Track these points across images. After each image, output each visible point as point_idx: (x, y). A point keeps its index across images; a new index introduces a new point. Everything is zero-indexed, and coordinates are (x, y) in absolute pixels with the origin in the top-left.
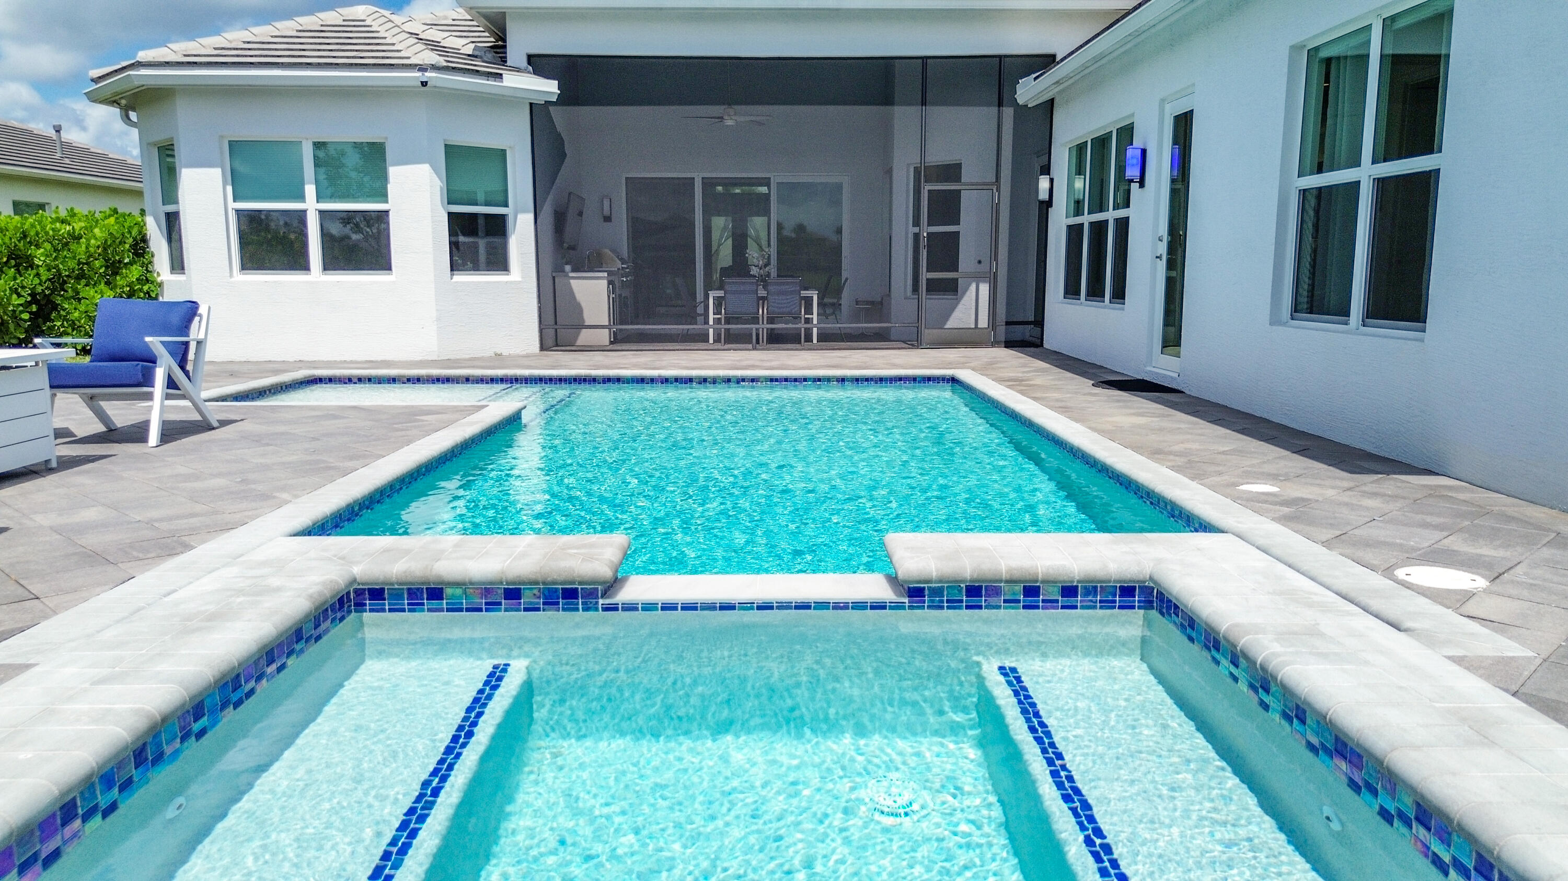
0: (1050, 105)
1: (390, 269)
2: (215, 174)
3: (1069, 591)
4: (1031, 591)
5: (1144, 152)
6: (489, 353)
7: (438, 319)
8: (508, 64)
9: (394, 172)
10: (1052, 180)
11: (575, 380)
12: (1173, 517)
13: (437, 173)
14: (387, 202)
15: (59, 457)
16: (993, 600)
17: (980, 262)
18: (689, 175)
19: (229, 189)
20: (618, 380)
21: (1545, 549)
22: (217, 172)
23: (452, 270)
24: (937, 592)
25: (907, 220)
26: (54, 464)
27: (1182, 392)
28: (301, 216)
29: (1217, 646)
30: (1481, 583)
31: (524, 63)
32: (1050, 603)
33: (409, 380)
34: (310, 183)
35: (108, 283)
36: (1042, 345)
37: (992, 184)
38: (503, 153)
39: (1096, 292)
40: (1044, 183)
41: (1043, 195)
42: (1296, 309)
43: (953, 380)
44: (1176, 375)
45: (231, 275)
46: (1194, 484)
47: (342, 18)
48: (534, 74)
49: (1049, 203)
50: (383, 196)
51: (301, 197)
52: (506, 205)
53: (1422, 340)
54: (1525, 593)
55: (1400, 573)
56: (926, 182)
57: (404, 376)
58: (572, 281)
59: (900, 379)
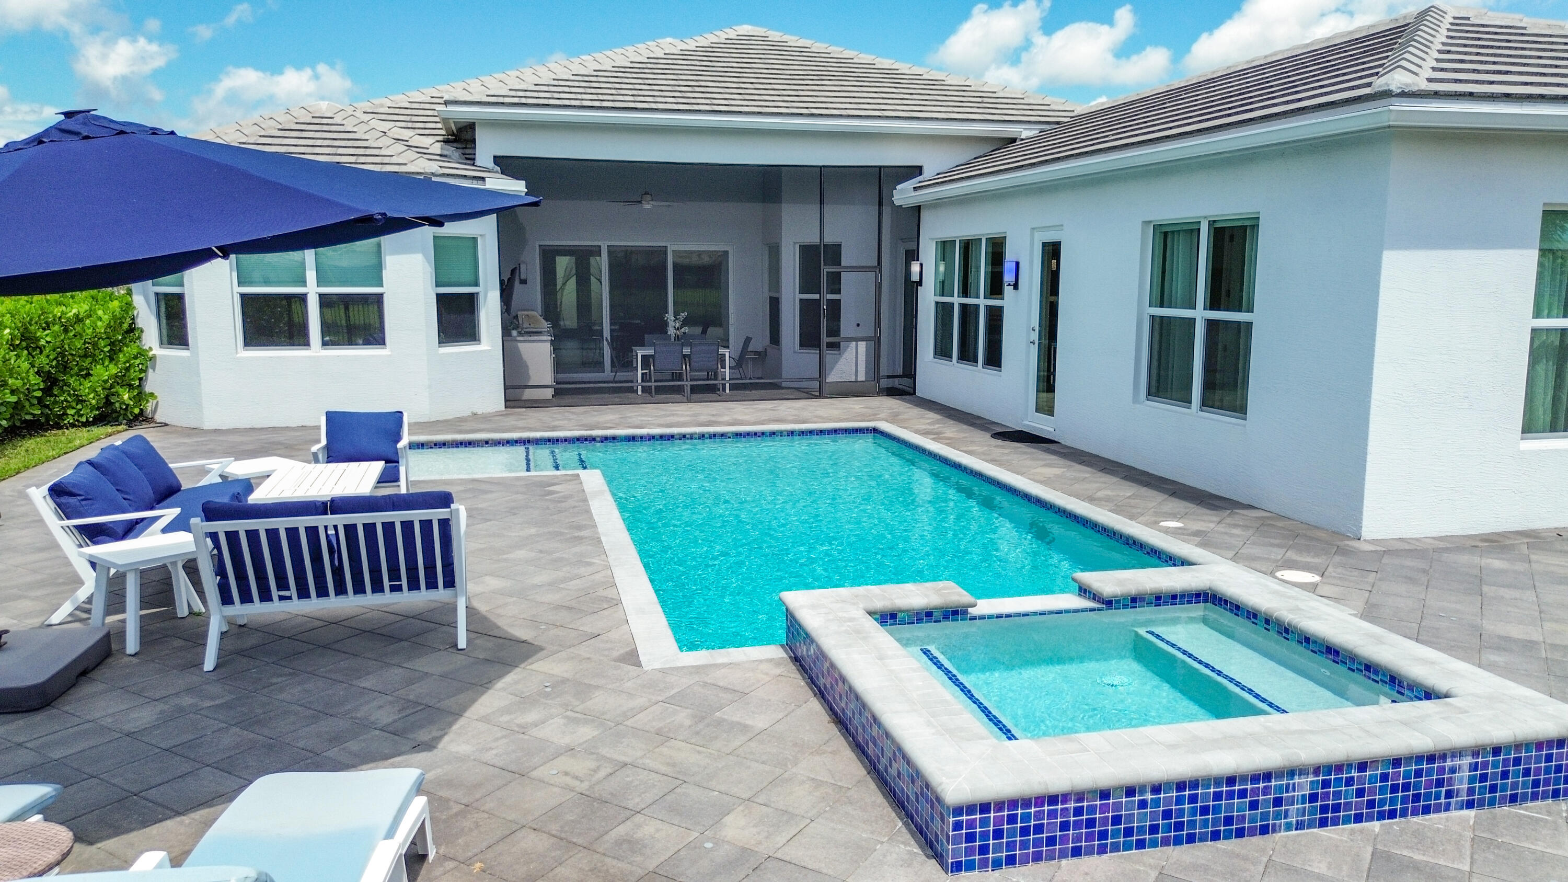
0: (918, 209)
1: (385, 343)
3: (1174, 597)
4: (1158, 598)
5: (1017, 264)
6: (468, 413)
7: (429, 387)
8: (478, 163)
9: (391, 260)
10: (921, 265)
11: (578, 440)
12: (1128, 544)
13: (428, 263)
14: (382, 286)
16: (1142, 604)
17: (858, 325)
18: (596, 243)
19: (235, 274)
20: (614, 438)
21: (1335, 556)
23: (441, 343)
24: (1118, 602)
25: (795, 288)
27: (1059, 443)
28: (302, 299)
29: (1255, 616)
30: (1316, 578)
31: (490, 164)
32: (1166, 603)
33: (435, 445)
34: (311, 269)
35: (112, 359)
36: (914, 393)
37: (875, 267)
38: (475, 240)
39: (968, 355)
40: (915, 268)
41: (915, 277)
42: (1149, 393)
43: (875, 430)
44: (1053, 430)
45: (235, 351)
46: (1133, 523)
47: (311, 115)
48: (502, 173)
49: (920, 283)
50: (378, 280)
51: (303, 282)
52: (478, 285)
53: (1244, 426)
54: (1339, 582)
55: (1279, 574)
56: (824, 265)
57: (431, 442)
58: (519, 344)
59: (835, 431)
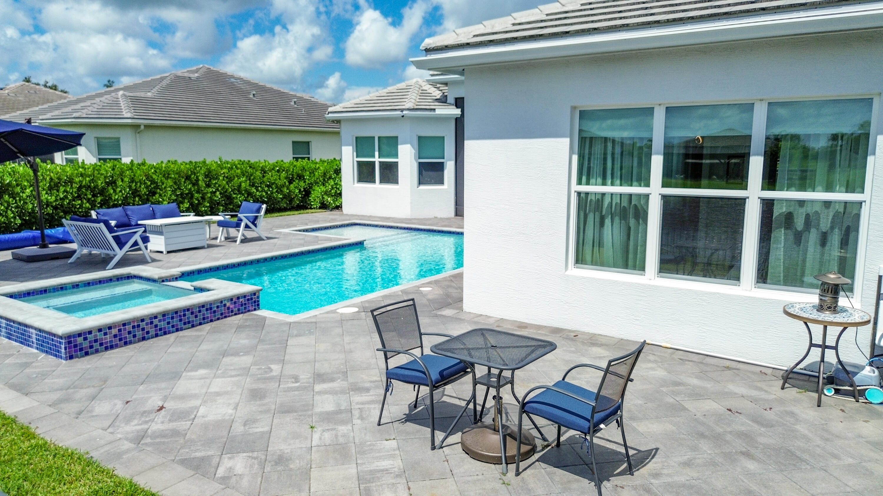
1: (398, 183)
2: (350, 148)
7: (411, 203)
9: (400, 147)
13: (415, 148)
14: (398, 158)
15: (208, 244)
19: (355, 153)
22: (351, 148)
23: (419, 184)
26: (206, 247)
28: (374, 163)
34: (377, 151)
38: (442, 138)
45: (354, 183)
50: (396, 155)
51: (374, 156)
52: (444, 158)
